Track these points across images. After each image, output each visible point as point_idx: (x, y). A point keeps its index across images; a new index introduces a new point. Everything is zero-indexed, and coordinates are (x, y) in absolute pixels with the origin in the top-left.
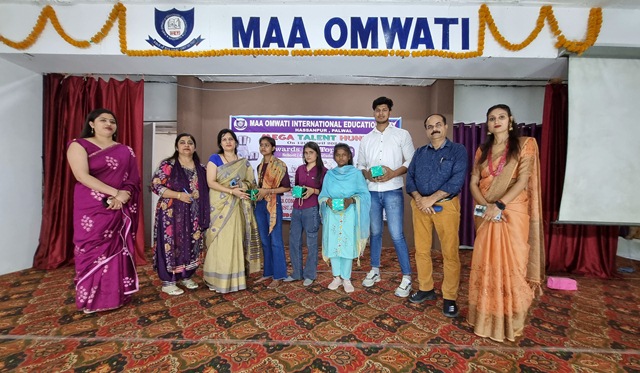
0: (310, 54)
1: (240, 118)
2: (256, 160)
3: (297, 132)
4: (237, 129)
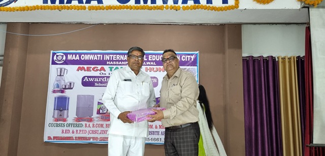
0: (103, 8)
1: (60, 53)
2: (72, 88)
3: (108, 65)
4: (56, 62)
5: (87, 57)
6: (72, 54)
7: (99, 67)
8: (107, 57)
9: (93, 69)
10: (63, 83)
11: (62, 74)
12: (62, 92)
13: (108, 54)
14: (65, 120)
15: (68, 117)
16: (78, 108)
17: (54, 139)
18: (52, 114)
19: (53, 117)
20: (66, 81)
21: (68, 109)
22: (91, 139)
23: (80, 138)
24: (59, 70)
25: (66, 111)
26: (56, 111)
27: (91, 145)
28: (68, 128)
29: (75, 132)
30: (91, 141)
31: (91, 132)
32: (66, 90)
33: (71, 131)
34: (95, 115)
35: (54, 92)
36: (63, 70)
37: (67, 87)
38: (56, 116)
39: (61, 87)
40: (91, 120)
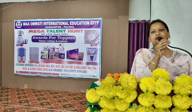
1: (19, 21)
2: (26, 43)
3: (46, 28)
4: (17, 27)
5: (33, 24)
6: (26, 22)
7: (41, 30)
8: (45, 24)
9: (38, 31)
10: (21, 40)
11: (21, 35)
12: (22, 45)
13: (46, 21)
14: (24, 62)
15: (25, 60)
16: (30, 55)
17: (19, 73)
18: (17, 59)
19: (18, 60)
20: (23, 39)
21: (25, 56)
22: (39, 73)
23: (32, 73)
24: (19, 32)
25: (24, 57)
26: (19, 57)
27: (38, 76)
28: (26, 67)
29: (30, 69)
30: (39, 74)
31: (38, 69)
32: (24, 44)
33: (28, 69)
34: (40, 59)
35: (17, 45)
36: (21, 32)
37: (24, 43)
38: (19, 60)
39: (21, 42)
40: (38, 62)
